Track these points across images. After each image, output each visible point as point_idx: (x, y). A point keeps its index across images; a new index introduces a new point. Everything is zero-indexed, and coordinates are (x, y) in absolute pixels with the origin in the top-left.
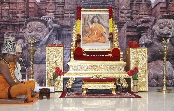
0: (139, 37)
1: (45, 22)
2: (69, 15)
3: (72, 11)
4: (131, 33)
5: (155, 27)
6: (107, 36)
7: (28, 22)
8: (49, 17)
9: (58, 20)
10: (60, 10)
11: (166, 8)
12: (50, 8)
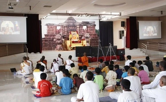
0: (82, 37)
1: (60, 34)
2: (66, 33)
3: (66, 32)
4: (80, 37)
5: (85, 35)
6: (77, 38)
7: (56, 34)
8: (61, 33)
9: (63, 34)
10: (64, 31)
11: (87, 31)
12: (61, 31)
